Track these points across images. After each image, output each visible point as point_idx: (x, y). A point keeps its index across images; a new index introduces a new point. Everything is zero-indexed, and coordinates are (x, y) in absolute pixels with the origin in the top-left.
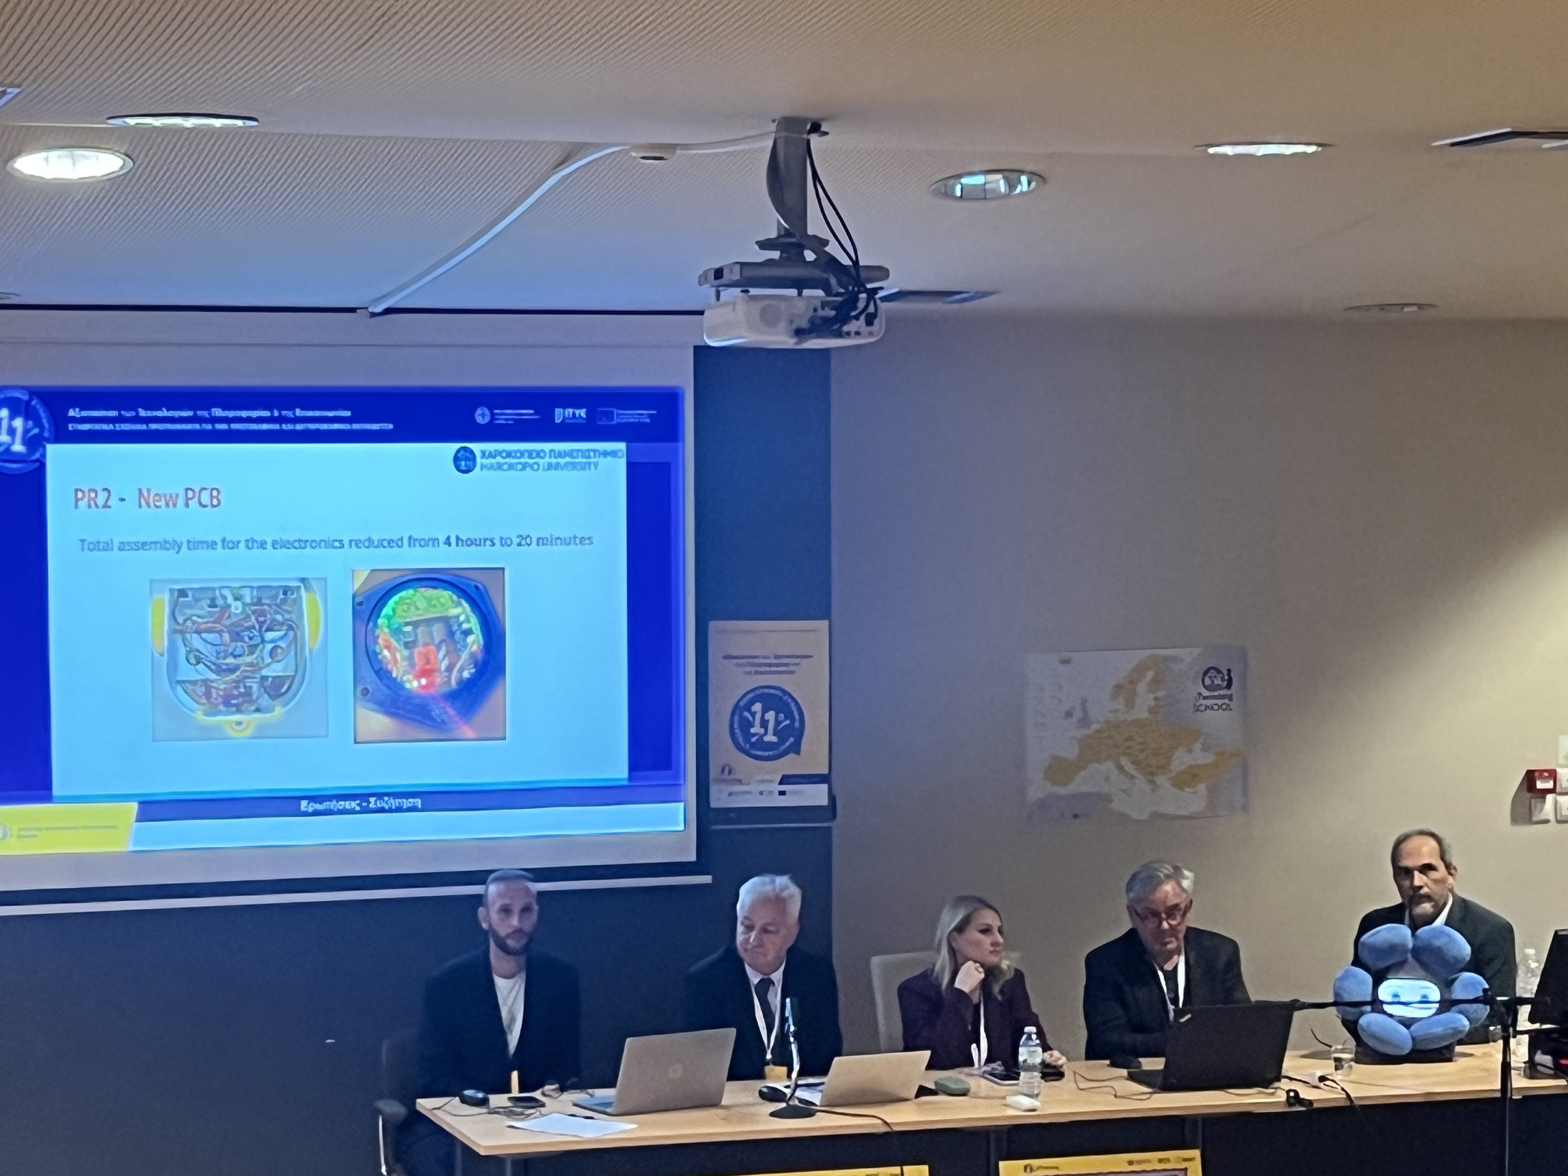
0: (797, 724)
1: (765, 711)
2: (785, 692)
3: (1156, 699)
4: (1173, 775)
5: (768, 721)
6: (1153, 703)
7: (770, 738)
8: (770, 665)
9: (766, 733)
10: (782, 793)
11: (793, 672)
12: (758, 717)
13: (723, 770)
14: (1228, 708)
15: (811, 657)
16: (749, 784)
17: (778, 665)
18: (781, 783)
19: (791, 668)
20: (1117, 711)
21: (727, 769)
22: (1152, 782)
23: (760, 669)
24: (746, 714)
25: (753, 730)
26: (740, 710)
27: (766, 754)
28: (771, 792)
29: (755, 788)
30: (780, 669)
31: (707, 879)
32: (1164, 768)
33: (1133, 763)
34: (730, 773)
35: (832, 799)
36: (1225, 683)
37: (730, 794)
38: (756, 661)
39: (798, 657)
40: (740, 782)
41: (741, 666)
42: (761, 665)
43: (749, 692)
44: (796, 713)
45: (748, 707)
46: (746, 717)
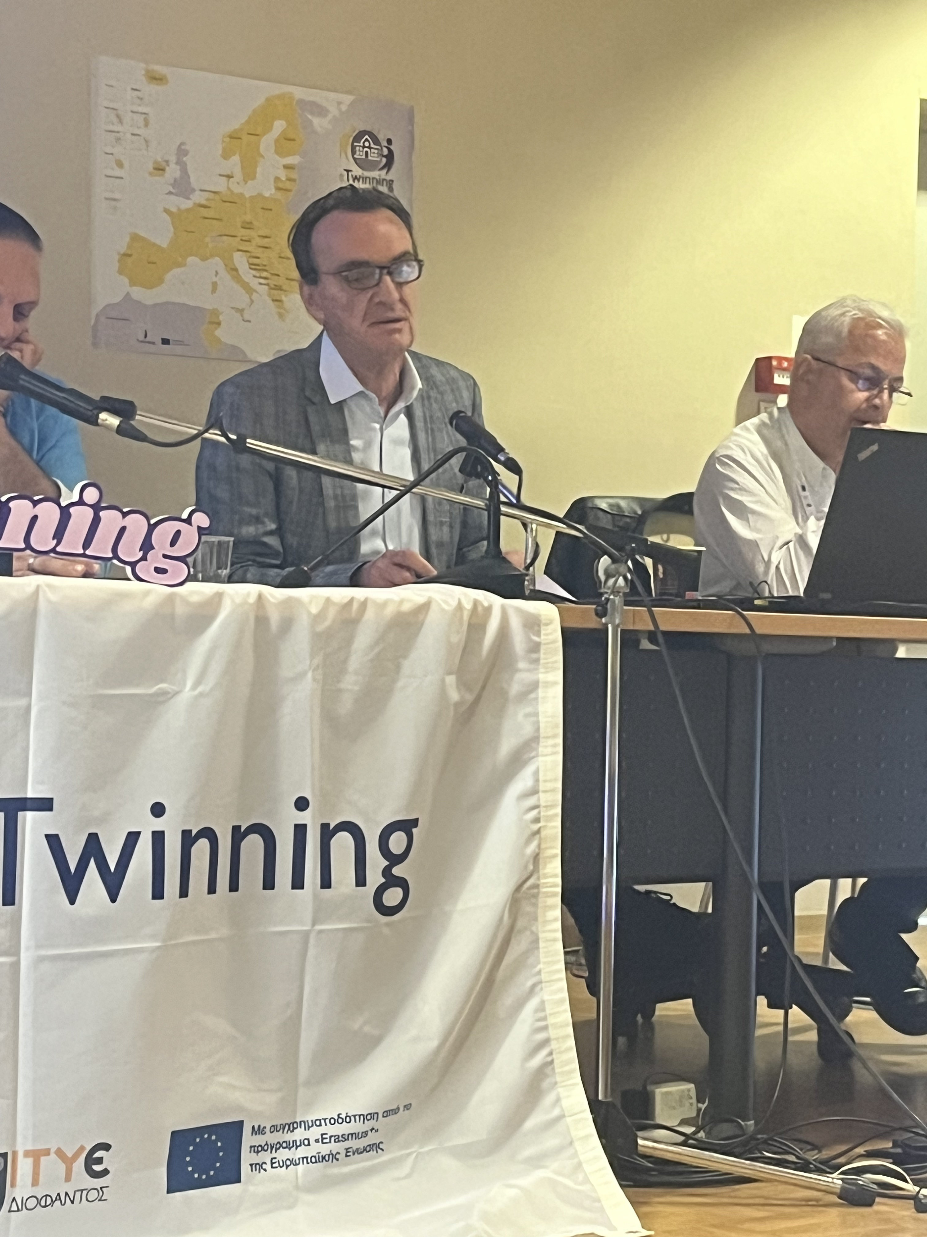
3: (286, 167)
6: (282, 174)
20: (229, 177)
22: (278, 302)
36: (384, 160)
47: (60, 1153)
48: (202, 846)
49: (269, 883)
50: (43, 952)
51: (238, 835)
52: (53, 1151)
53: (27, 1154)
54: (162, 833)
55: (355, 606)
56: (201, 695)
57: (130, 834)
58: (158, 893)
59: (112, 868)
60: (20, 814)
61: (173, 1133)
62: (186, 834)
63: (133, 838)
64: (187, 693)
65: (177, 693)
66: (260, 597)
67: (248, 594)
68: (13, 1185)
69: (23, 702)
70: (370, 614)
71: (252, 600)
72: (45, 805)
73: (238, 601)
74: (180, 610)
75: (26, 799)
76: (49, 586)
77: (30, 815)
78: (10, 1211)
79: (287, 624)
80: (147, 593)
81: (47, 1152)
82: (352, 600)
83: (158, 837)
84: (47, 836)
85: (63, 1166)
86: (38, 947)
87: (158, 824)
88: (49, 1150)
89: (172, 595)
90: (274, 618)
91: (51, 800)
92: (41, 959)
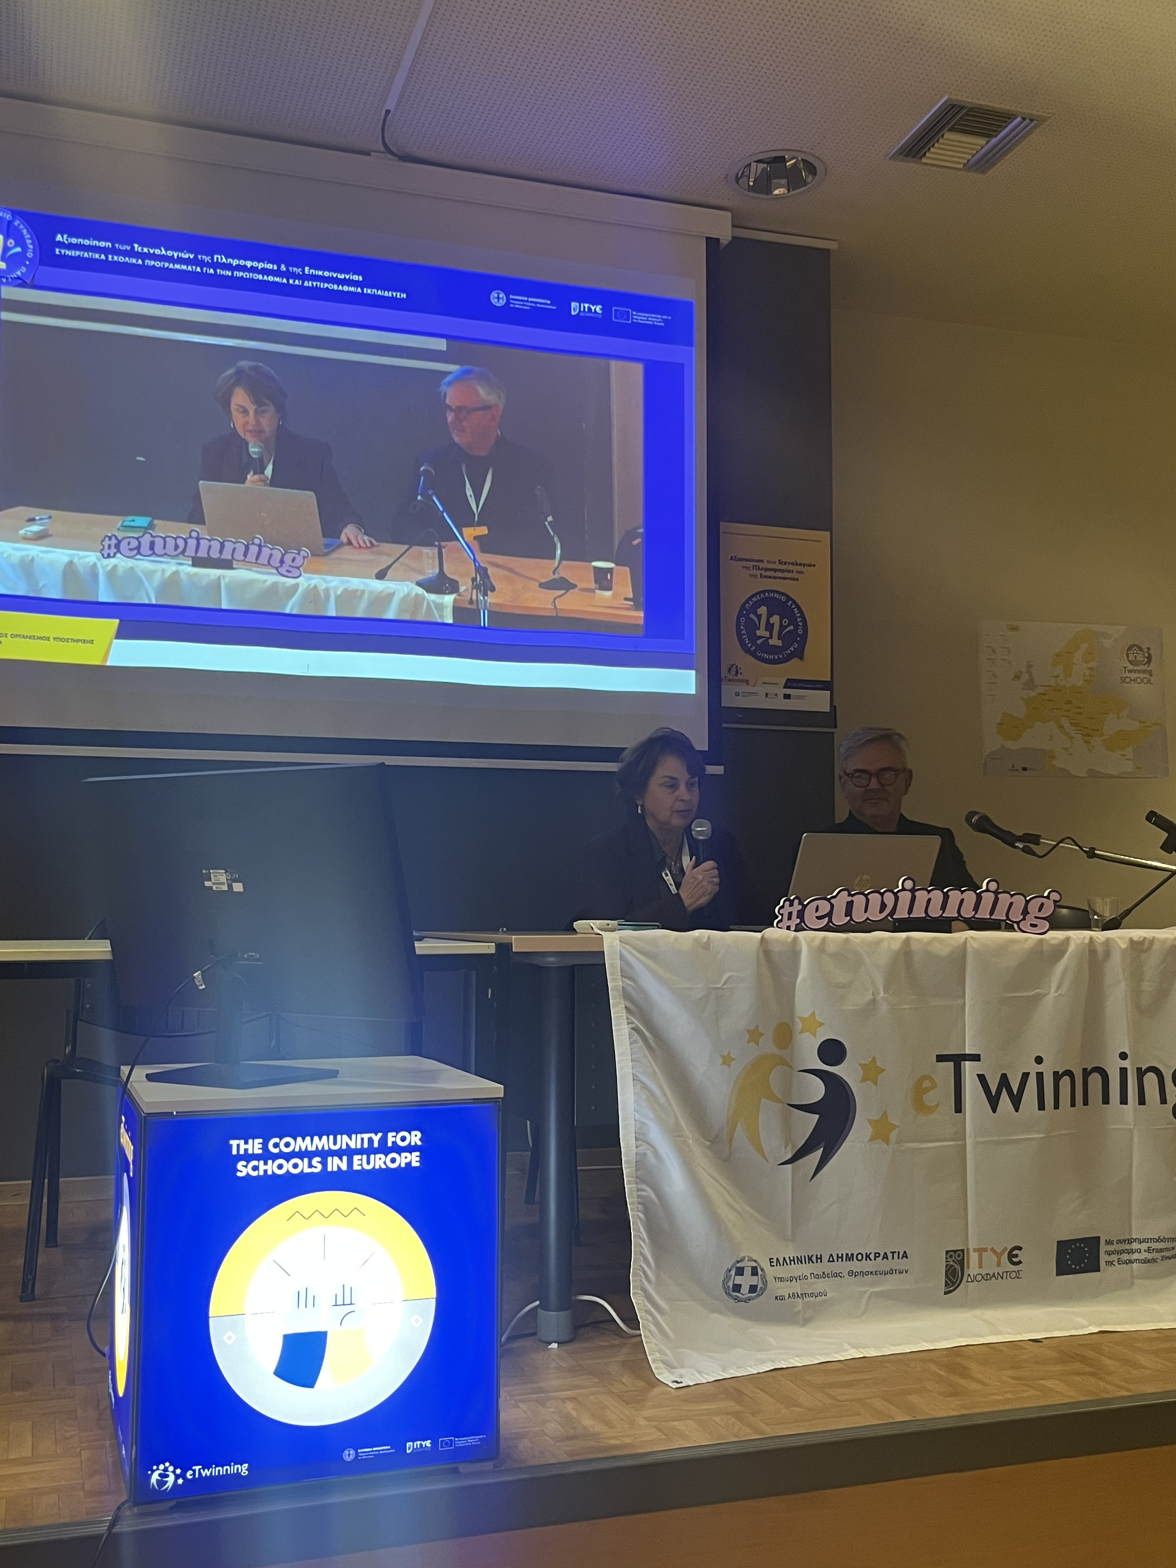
0: (800, 632)
1: (770, 615)
2: (789, 598)
3: (1089, 669)
4: (1105, 738)
5: (773, 624)
6: (1087, 672)
7: (775, 642)
8: (775, 570)
9: (771, 637)
10: (787, 696)
11: (797, 580)
12: (764, 619)
13: (730, 670)
14: (1149, 681)
15: (814, 566)
16: (754, 686)
17: (782, 571)
18: (787, 686)
19: (795, 575)
20: (1057, 677)
21: (734, 669)
22: (1088, 743)
23: (764, 573)
24: (752, 616)
25: (758, 633)
26: (747, 610)
27: (771, 657)
28: (776, 695)
29: (761, 689)
30: (785, 575)
31: (719, 770)
32: (1098, 731)
33: (1072, 724)
34: (739, 672)
35: (833, 708)
36: (1146, 660)
37: (737, 694)
38: (761, 565)
39: (800, 565)
40: (747, 682)
41: (748, 568)
42: (767, 570)
43: (755, 595)
44: (799, 619)
45: (754, 609)
46: (752, 619)
47: (993, 1250)
48: (1065, 1081)
49: (1106, 1100)
50: (979, 1139)
51: (1086, 1073)
52: (989, 1248)
53: (975, 1250)
54: (1042, 1073)
55: (1147, 942)
56: (1060, 995)
57: (1024, 1073)
58: (1041, 1107)
59: (1015, 1093)
60: (962, 1063)
61: (1058, 1242)
62: (1056, 1074)
63: (1026, 1076)
64: (1053, 994)
65: (1046, 995)
66: (1091, 938)
67: (1084, 938)
68: (968, 1267)
69: (960, 1001)
70: (1156, 946)
71: (1087, 941)
72: (976, 1058)
73: (1078, 942)
74: (1045, 948)
75: (965, 1055)
76: (972, 938)
77: (967, 1063)
78: (967, 1282)
79: (1108, 954)
80: (1027, 939)
81: (985, 1250)
82: (1145, 939)
83: (1040, 1076)
84: (978, 1075)
85: (995, 1259)
86: (975, 1136)
87: (1039, 1068)
88: (987, 1248)
89: (1041, 941)
90: (1100, 950)
91: (979, 1055)
92: (978, 1143)
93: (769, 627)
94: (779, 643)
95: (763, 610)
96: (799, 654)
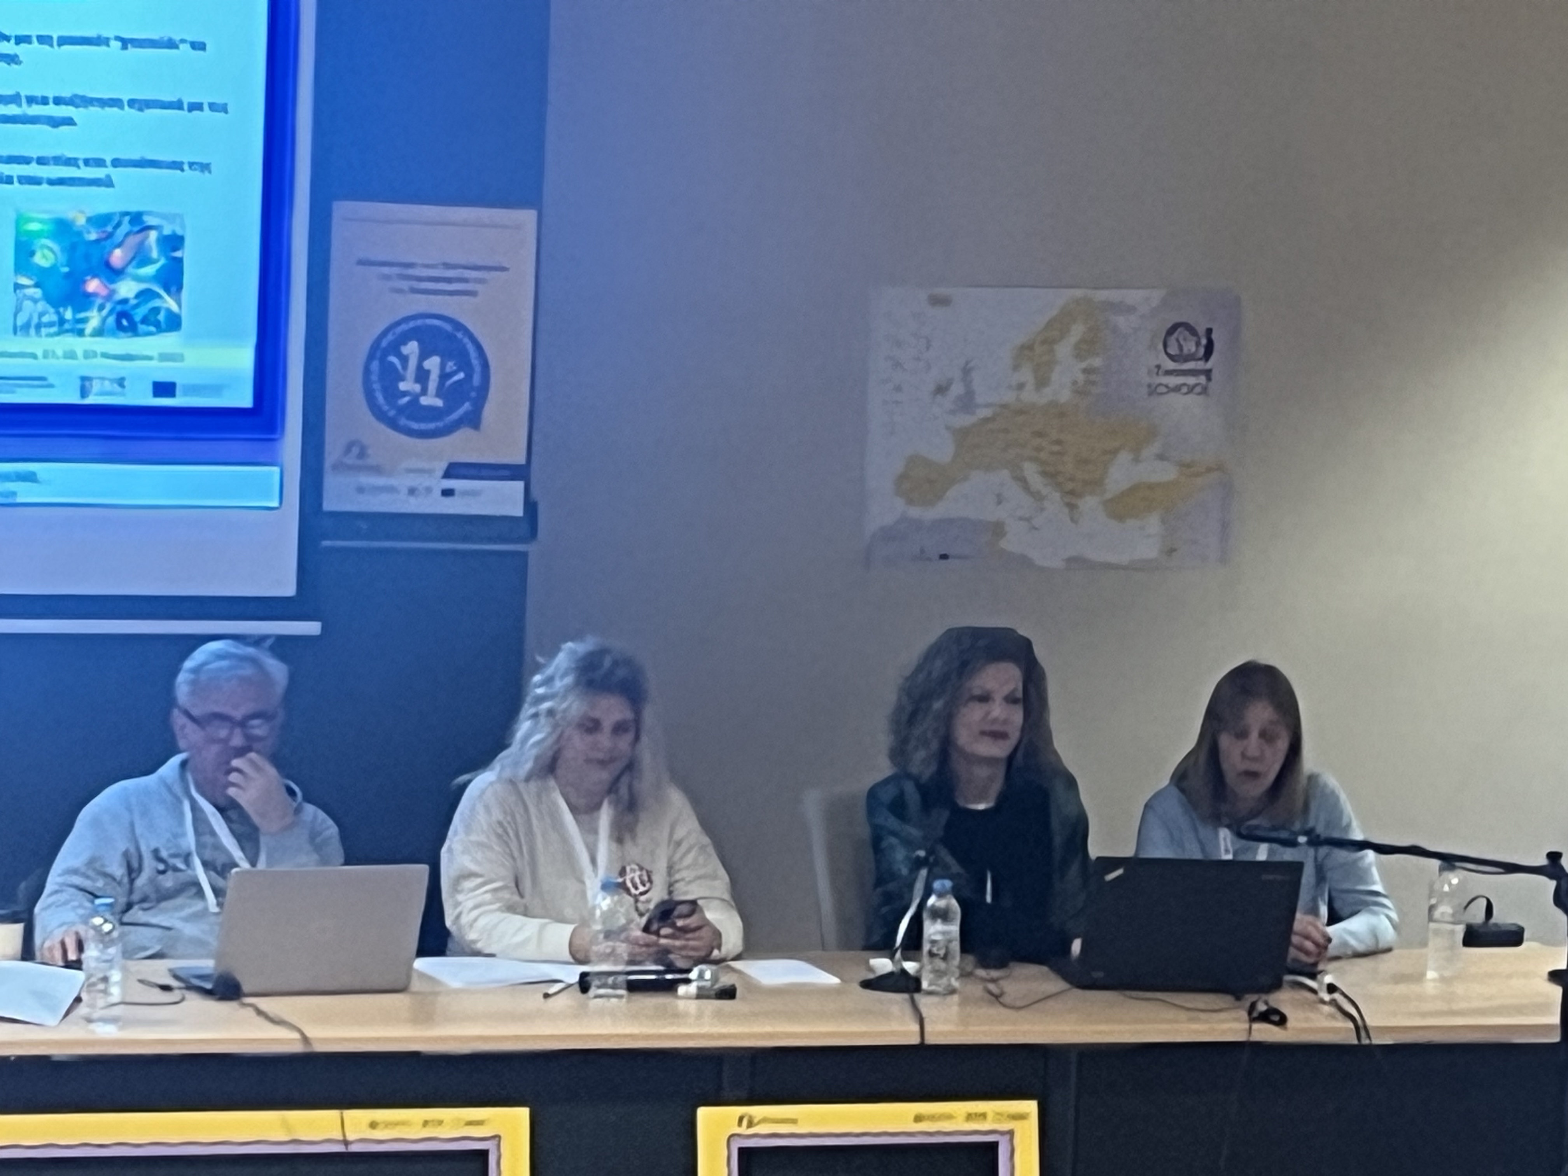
0: (476, 382)
1: (424, 355)
2: (458, 326)
3: (1085, 371)
4: (1108, 496)
5: (429, 371)
6: (1081, 378)
7: (430, 400)
8: (437, 280)
9: (424, 392)
10: (448, 493)
11: (474, 294)
12: (413, 363)
13: (348, 450)
14: (1205, 391)
15: (508, 271)
16: (392, 474)
17: (449, 280)
18: (447, 475)
19: (470, 287)
20: (1020, 387)
22: (1072, 507)
23: (417, 286)
24: (393, 359)
25: (403, 386)
26: (383, 349)
27: (423, 426)
28: (429, 490)
29: (404, 482)
30: (453, 287)
31: (312, 628)
32: (1096, 484)
33: (1044, 474)
34: (362, 454)
35: (530, 506)
36: (1202, 351)
37: (361, 490)
38: (411, 272)
39: (482, 268)
40: (377, 470)
41: (387, 277)
42: (420, 279)
43: (398, 323)
44: (475, 362)
45: (395, 348)
46: (392, 364)
93: (422, 376)
94: (439, 403)
95: (412, 348)
96: (473, 420)
